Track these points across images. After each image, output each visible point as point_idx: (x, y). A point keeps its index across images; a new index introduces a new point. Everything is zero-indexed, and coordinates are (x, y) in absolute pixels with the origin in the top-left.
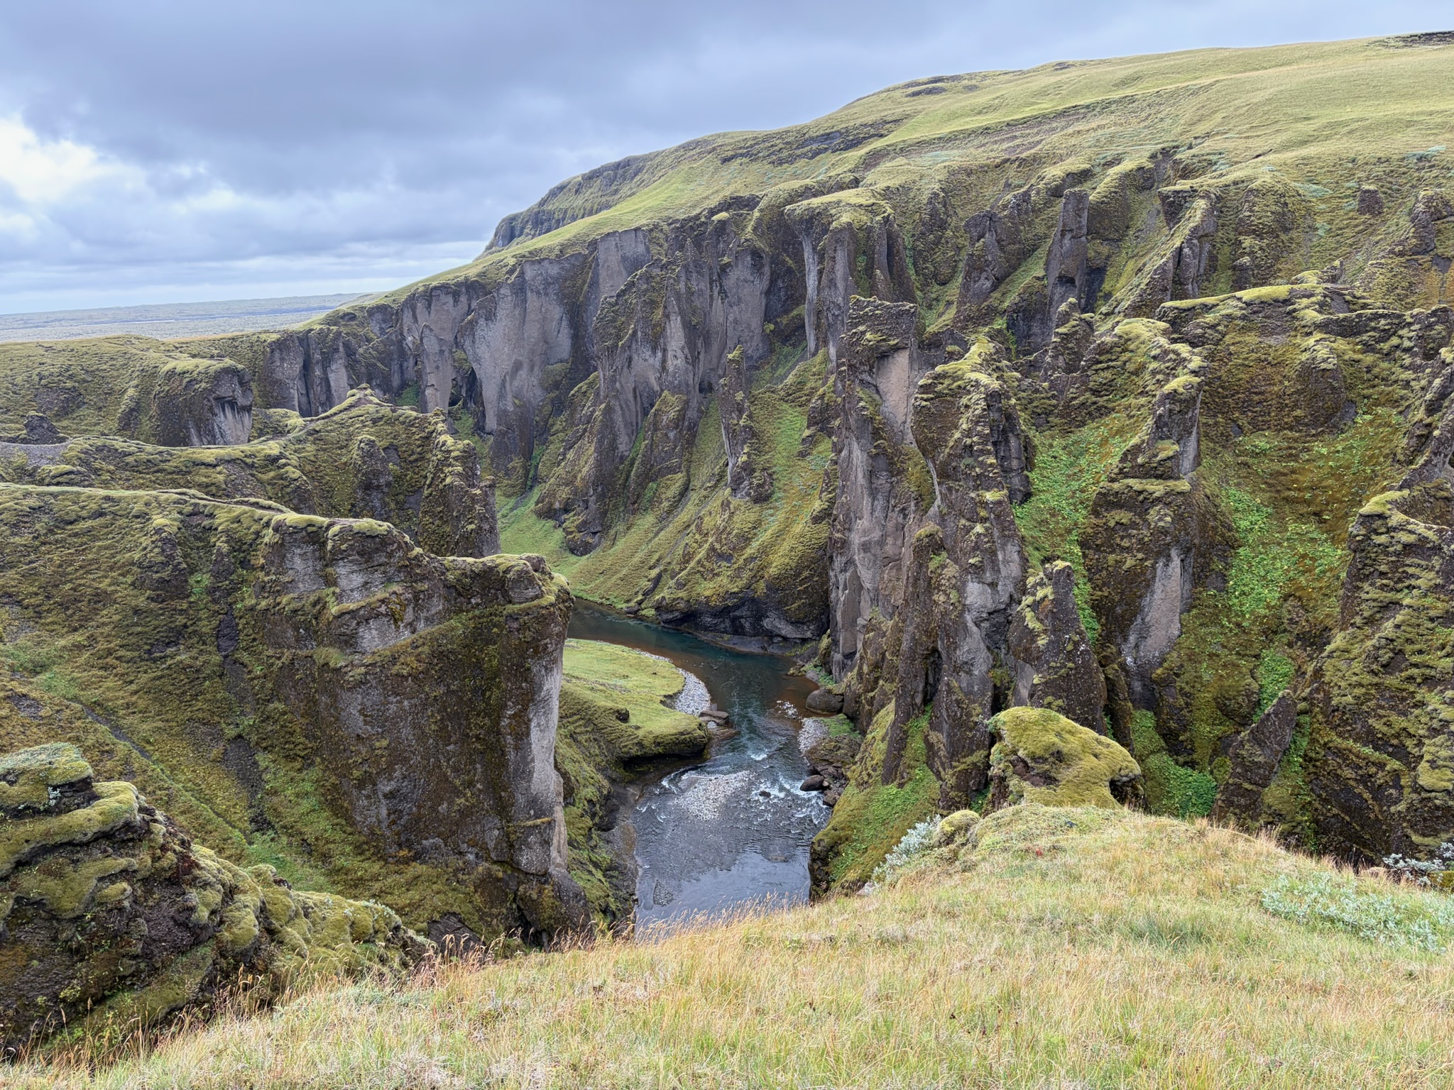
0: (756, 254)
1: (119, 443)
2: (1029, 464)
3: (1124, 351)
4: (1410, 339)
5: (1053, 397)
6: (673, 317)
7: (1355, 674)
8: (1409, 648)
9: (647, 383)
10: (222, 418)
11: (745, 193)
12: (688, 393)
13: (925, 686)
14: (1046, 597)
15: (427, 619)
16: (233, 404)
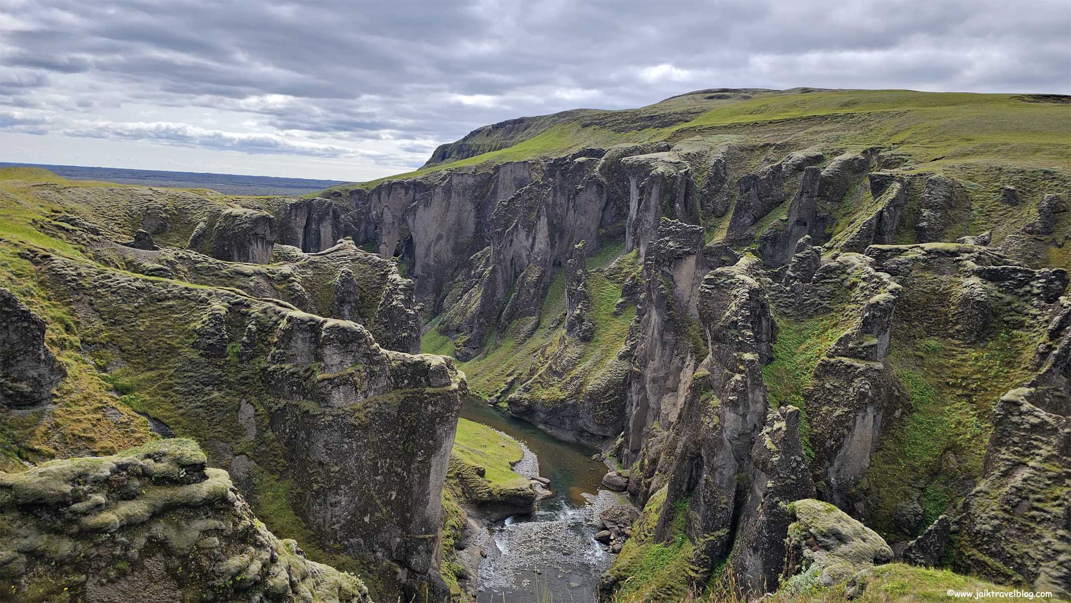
0: (600, 185)
1: (193, 255)
2: (773, 339)
3: (844, 273)
4: (1038, 288)
5: (793, 297)
6: (542, 218)
7: (993, 510)
8: (1032, 496)
9: (520, 256)
10: (255, 247)
11: (596, 147)
12: (545, 266)
13: (690, 480)
14: (780, 429)
15: (375, 390)
16: (263, 238)
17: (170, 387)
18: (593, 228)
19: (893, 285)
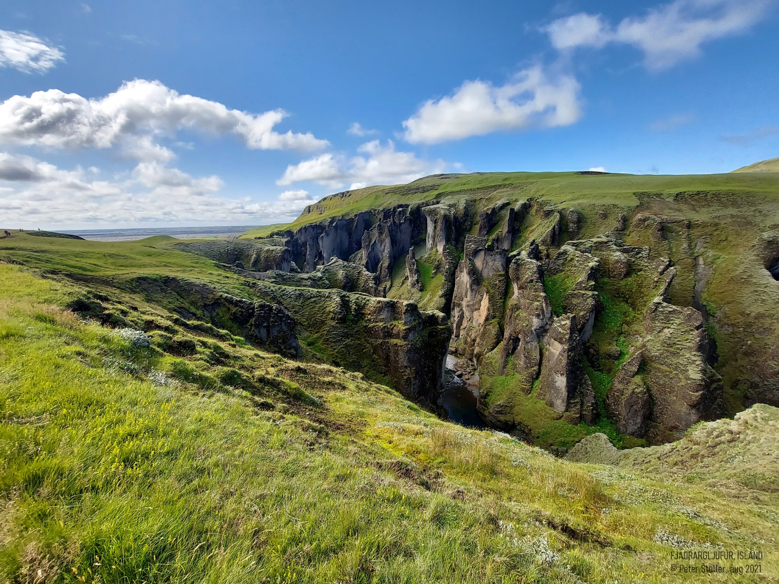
0: (410, 220)
6: (388, 237)
7: (658, 347)
8: (676, 340)
9: (378, 255)
10: (284, 264)
11: (405, 203)
12: (391, 258)
13: (513, 348)
14: (566, 324)
17: (328, 340)
18: (409, 239)
19: (596, 259)
